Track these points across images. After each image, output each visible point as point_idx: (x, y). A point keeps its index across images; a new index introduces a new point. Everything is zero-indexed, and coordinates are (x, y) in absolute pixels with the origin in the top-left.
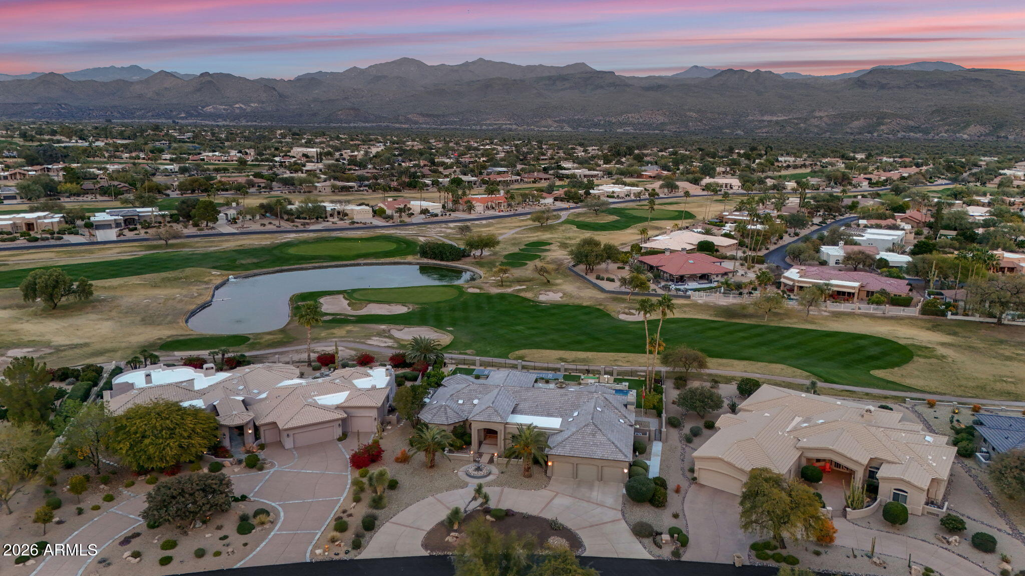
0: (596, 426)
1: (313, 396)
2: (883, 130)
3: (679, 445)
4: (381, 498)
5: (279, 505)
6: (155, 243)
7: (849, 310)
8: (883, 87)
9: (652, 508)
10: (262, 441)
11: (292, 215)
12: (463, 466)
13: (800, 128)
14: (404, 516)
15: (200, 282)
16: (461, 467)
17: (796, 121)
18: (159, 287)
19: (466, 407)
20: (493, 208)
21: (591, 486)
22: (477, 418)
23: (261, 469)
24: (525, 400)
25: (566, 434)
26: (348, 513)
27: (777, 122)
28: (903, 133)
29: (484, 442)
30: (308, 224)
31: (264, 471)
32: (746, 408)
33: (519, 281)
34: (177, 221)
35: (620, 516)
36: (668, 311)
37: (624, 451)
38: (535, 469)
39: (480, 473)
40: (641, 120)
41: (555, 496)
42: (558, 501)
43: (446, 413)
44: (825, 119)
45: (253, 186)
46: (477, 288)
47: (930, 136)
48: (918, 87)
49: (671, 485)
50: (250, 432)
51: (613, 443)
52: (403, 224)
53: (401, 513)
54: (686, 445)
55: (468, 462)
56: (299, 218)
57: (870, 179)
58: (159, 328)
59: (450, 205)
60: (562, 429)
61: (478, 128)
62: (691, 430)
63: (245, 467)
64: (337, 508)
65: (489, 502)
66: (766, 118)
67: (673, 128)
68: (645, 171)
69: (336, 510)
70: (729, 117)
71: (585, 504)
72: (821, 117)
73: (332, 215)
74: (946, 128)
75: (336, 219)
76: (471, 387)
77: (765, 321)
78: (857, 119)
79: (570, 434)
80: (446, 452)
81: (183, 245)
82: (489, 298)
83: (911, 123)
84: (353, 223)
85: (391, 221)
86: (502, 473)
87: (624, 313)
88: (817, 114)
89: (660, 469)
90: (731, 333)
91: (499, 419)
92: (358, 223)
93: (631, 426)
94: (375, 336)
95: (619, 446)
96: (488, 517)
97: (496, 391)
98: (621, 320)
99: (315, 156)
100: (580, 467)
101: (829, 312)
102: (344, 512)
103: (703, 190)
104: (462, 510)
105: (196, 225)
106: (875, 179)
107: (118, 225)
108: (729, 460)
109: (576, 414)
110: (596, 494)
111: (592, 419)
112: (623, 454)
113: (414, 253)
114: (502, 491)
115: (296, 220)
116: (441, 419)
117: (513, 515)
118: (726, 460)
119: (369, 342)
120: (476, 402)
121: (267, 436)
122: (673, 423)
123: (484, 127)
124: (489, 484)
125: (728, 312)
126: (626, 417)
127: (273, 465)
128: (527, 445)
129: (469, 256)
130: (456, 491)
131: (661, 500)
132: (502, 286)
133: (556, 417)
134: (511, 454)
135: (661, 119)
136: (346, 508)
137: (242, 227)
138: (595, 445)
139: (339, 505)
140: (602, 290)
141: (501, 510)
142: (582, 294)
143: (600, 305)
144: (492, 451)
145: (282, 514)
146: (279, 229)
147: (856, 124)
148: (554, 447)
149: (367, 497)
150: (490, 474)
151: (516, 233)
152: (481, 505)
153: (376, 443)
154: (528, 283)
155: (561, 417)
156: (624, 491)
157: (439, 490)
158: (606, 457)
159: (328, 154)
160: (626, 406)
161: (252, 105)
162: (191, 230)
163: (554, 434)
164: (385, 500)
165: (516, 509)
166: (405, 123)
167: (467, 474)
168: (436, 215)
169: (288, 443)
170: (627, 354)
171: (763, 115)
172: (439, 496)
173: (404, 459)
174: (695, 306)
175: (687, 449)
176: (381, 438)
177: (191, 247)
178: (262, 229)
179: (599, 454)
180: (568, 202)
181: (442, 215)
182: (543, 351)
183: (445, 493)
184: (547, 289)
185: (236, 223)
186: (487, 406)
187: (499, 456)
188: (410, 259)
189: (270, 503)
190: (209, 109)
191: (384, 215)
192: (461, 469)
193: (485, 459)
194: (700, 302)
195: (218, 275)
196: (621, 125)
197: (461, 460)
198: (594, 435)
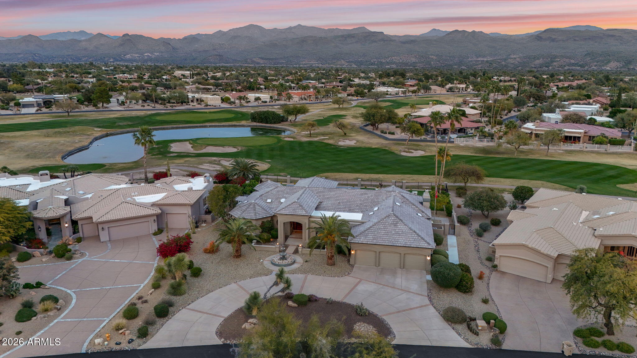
0: (397, 217)
1: (133, 196)
2: (555, 66)
3: (471, 238)
4: (179, 285)
5: (74, 292)
6: (61, 114)
7: (579, 149)
8: (553, 40)
9: (460, 293)
10: (80, 234)
11: (165, 100)
12: (269, 256)
13: (502, 65)
14: (203, 303)
15: (84, 134)
16: (266, 257)
17: (499, 61)
18: (51, 137)
19: (273, 205)
20: (305, 99)
21: (394, 273)
22: (283, 212)
23: (70, 258)
24: (328, 198)
25: (367, 225)
26: (144, 299)
27: (487, 62)
28: (568, 67)
29: (290, 236)
30: (175, 106)
31: (72, 261)
32: (532, 205)
33: (323, 134)
34: (82, 103)
35: (427, 302)
36: (456, 123)
37: (426, 239)
38: (338, 258)
39: (285, 262)
40: (401, 61)
41: (359, 282)
42: (361, 287)
43: (255, 210)
44: (518, 59)
45: (144, 89)
46: (291, 138)
47: (586, 68)
48: (575, 40)
49: (475, 272)
50: (66, 225)
51: (415, 232)
52: (242, 106)
53: (200, 300)
54: (478, 239)
55: (275, 253)
56: (169, 102)
57: (558, 86)
58: (37, 160)
59: (276, 97)
60: (363, 221)
61: (298, 66)
62: (481, 226)
63: (54, 257)
64: (134, 294)
65: (291, 288)
66: (479, 59)
67: (421, 65)
68: (407, 82)
69: (132, 297)
70: (457, 59)
71: (390, 290)
72: (515, 58)
73: (192, 101)
74: (595, 63)
75: (195, 104)
76: (279, 189)
77: (516, 155)
78: (538, 59)
79: (371, 225)
80: (253, 244)
81: (81, 116)
82: (301, 144)
83: (573, 61)
84: (207, 105)
85: (234, 105)
86: (306, 261)
87: (405, 151)
88: (512, 56)
89: (459, 258)
90: (491, 162)
91: (304, 213)
92: (210, 106)
93: (429, 219)
94: (207, 163)
95: (420, 234)
96: (290, 303)
97: (301, 192)
98: (403, 156)
99: (189, 75)
100: (382, 255)
101: (563, 150)
102: (140, 298)
103: (447, 91)
104: (262, 296)
105: (95, 106)
106: (560, 84)
107: (39, 105)
108: (534, 246)
109: (376, 209)
110: (400, 280)
111: (393, 211)
112: (426, 241)
113: (247, 120)
114: (306, 278)
115: (168, 104)
116: (250, 215)
117: (316, 300)
118: (530, 246)
119: (201, 167)
120: (283, 200)
121: (85, 230)
122: (463, 221)
123: (301, 66)
124: (293, 272)
125: (485, 150)
126: (423, 212)
127: (83, 255)
128: (330, 233)
129: (287, 121)
130: (259, 278)
131: (468, 286)
132: (311, 137)
133: (357, 212)
134: (314, 245)
135: (414, 60)
136: (143, 295)
137: (128, 107)
138: (397, 233)
139: (137, 292)
140: (387, 139)
141: (303, 295)
142: (371, 141)
143: (386, 147)
144: (297, 244)
145: (74, 301)
146: (154, 109)
147: (537, 62)
148: (357, 236)
149: (167, 284)
150: (294, 262)
151: (321, 111)
152: (283, 290)
153: (188, 237)
154: (329, 135)
155: (362, 212)
156: (429, 277)
157: (244, 278)
158: (408, 244)
159: (198, 74)
160: (422, 203)
161: (156, 54)
162: (91, 108)
163: (356, 226)
164: (184, 287)
165: (319, 295)
166: (251, 64)
167: (272, 263)
168: (266, 102)
169: (104, 236)
170: (412, 175)
171: (478, 58)
172: (241, 283)
173: (213, 250)
174: (458, 147)
175: (479, 241)
176: (194, 233)
177: (86, 117)
178: (142, 108)
179: (402, 241)
180: (357, 96)
181: (270, 102)
182: (343, 174)
183: (248, 280)
184: (344, 138)
185: (124, 105)
186: (293, 201)
187: (303, 247)
188: (244, 123)
189: (66, 290)
190: (128, 56)
191: (229, 101)
192: (267, 259)
193: (291, 250)
194: (461, 145)
195: (100, 131)
196: (388, 63)
197: (268, 251)
198: (395, 225)
